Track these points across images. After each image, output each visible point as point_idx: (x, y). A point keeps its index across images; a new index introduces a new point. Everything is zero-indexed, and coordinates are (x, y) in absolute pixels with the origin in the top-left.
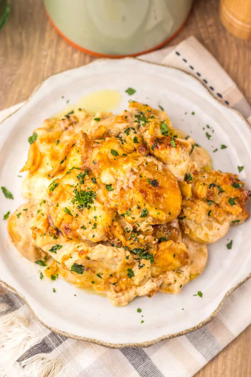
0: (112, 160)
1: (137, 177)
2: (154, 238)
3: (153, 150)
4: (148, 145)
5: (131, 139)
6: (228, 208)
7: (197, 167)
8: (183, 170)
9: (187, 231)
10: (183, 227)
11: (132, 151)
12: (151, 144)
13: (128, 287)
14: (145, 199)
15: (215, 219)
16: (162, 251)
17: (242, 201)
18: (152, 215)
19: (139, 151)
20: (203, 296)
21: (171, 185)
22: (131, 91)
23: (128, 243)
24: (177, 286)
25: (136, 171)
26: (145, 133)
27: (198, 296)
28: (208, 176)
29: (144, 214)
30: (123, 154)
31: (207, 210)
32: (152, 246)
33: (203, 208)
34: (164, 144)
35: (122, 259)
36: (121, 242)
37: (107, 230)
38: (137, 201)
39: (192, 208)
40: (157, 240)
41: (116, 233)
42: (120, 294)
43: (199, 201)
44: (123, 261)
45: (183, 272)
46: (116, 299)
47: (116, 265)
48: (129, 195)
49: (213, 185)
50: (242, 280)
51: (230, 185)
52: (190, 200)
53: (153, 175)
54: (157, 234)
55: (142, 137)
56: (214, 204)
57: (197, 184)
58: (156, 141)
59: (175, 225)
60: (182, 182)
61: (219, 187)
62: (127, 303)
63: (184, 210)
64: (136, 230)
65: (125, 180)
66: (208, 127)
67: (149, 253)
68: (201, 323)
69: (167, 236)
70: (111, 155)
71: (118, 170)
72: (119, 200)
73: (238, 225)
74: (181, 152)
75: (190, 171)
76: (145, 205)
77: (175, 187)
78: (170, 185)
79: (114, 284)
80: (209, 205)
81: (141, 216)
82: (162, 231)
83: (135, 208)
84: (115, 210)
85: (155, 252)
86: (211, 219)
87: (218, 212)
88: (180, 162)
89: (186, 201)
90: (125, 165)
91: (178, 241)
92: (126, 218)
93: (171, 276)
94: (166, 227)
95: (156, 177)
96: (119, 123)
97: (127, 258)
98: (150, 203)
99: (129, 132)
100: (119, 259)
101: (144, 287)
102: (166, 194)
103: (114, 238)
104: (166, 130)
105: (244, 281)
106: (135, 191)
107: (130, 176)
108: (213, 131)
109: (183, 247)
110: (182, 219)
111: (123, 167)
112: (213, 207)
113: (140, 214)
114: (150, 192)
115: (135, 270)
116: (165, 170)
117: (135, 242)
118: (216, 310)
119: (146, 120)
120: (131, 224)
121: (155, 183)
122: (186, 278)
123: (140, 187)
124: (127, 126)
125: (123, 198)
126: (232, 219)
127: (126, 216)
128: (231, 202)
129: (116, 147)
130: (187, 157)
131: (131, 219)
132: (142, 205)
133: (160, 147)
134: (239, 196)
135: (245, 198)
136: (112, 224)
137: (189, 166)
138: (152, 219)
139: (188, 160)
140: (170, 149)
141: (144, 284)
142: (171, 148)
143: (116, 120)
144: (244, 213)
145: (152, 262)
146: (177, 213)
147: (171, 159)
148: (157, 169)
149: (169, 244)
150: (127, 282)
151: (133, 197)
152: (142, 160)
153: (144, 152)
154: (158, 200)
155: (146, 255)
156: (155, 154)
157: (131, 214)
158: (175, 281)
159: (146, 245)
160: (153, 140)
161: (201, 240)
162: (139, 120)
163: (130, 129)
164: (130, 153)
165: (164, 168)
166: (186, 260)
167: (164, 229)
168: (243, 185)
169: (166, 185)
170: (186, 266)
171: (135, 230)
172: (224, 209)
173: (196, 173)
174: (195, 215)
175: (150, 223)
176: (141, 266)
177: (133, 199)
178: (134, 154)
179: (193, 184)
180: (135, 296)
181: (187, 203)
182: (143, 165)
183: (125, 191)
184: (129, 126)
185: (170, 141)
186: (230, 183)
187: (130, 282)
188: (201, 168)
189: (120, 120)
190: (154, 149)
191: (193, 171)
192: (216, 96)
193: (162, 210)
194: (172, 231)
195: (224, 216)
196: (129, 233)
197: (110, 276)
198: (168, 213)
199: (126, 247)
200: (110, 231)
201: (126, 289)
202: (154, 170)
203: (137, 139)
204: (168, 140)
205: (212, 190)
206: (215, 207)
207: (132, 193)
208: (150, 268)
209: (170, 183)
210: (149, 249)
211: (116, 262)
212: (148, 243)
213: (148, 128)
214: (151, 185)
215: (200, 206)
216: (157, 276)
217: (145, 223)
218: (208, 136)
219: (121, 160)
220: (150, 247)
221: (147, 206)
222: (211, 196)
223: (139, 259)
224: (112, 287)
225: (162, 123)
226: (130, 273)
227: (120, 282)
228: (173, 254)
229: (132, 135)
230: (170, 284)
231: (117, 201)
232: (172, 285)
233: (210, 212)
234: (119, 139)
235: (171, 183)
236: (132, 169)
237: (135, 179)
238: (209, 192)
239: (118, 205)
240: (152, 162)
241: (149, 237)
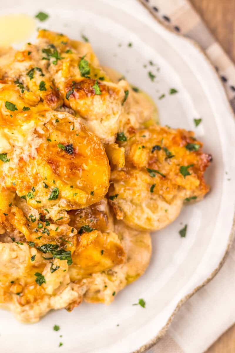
0: (7, 117)
1: (44, 141)
2: (72, 228)
3: (67, 99)
4: (61, 93)
5: (36, 85)
6: (180, 180)
7: (134, 122)
8: (113, 127)
9: (120, 216)
10: (114, 210)
11: (37, 103)
12: (65, 91)
13: (38, 297)
14: (55, 173)
15: (161, 197)
16: (84, 247)
17: (199, 169)
18: (65, 196)
19: (47, 103)
20: (146, 306)
21: (94, 151)
22: (42, 16)
23: (34, 237)
24: (108, 293)
25: (42, 132)
26: (56, 75)
27: (139, 306)
28: (149, 135)
29: (54, 196)
30: (23, 107)
31: (149, 184)
32: (70, 240)
33: (143, 181)
34: (84, 90)
35: (25, 261)
36: (24, 236)
37: (2, 220)
38: (42, 176)
39: (126, 181)
40: (76, 231)
41: (15, 223)
42: (27, 308)
43: (137, 171)
44: (27, 262)
45: (116, 273)
46: (23, 314)
47: (18, 268)
48: (32, 168)
49: (157, 148)
50: (201, 284)
51: (183, 147)
52: (124, 171)
53: (67, 137)
54: (77, 222)
55: (53, 82)
56: (159, 175)
57: (134, 147)
58: (73, 86)
59: (103, 207)
60: (112, 145)
61: (166, 150)
62: (38, 319)
63: (116, 185)
64: (45, 217)
65: (25, 146)
66: (151, 63)
67: (65, 250)
68: (143, 347)
69: (91, 225)
70: (6, 110)
71: (15, 132)
72: (17, 175)
73: (195, 202)
74: (109, 101)
75: (124, 128)
76: (54, 182)
77: (100, 154)
78: (92, 151)
79: (18, 294)
80: (152, 177)
81: (50, 199)
82: (84, 217)
83: (40, 187)
84: (13, 190)
85: (73, 249)
86: (155, 197)
87: (165, 187)
88: (108, 116)
89: (118, 173)
90: (25, 123)
91: (108, 231)
92: (29, 202)
93: (99, 280)
94: (89, 211)
95: (71, 141)
96: (19, 61)
97: (33, 258)
98: (63, 179)
99: (33, 74)
100: (21, 261)
101: (61, 298)
102: (87, 165)
103: (13, 230)
104: (87, 69)
105: (204, 283)
106: (40, 161)
107: (33, 140)
108: (158, 70)
109: (114, 239)
110: (112, 198)
111: (22, 128)
112: (157, 179)
113: (49, 196)
114: (63, 162)
115: (46, 275)
116: (85, 129)
117: (43, 235)
118: (165, 327)
119: (58, 56)
120: (37, 209)
121: (69, 149)
122: (121, 282)
123: (47, 155)
124: (30, 66)
125: (22, 173)
126: (186, 195)
127: (28, 199)
128: (184, 171)
129: (13, 98)
130: (118, 108)
131: (36, 203)
132: (50, 182)
133: (77, 94)
134: (195, 162)
135: (203, 165)
136: (10, 210)
137: (121, 122)
138: (65, 202)
139: (120, 112)
140: (93, 98)
141: (61, 293)
142: (94, 96)
143: (16, 57)
144: (202, 187)
145: (70, 263)
146: (104, 191)
147: (95, 113)
148: (73, 129)
149: (92, 236)
150: (36, 291)
151: (38, 172)
152: (50, 115)
153: (54, 103)
154: (74, 174)
155: (60, 253)
156: (71, 105)
157: (35, 196)
158: (106, 286)
159: (60, 238)
160: (69, 86)
161: (141, 227)
162: (48, 55)
163: (35, 70)
164: (34, 106)
165: (83, 126)
166: (120, 257)
167: (87, 214)
168: (201, 146)
169: (87, 151)
170: (121, 266)
171: (42, 218)
172: (174, 182)
173: (132, 131)
174: (131, 192)
175: (63, 209)
176: (55, 269)
177: (37, 174)
178: (40, 107)
179: (128, 148)
180: (48, 310)
181: (119, 175)
182: (52, 124)
183: (25, 163)
184: (34, 65)
185: (92, 86)
186: (183, 144)
187: (41, 290)
188: (140, 124)
189: (20, 58)
190: (69, 98)
191: (128, 129)
192: (162, 20)
193: (81, 189)
194: (98, 216)
195: (174, 192)
196: (35, 223)
197: (11, 284)
198: (90, 193)
199: (31, 242)
200: (7, 220)
201: (35, 300)
202: (67, 130)
203: (45, 84)
204: (89, 84)
205: (156, 155)
206: (161, 179)
207: (36, 165)
208: (67, 270)
209: (92, 148)
210: (65, 245)
211: (17, 265)
212: (63, 236)
213: (60, 68)
214: (64, 153)
215: (139, 180)
216: (79, 281)
217: (56, 209)
218: (152, 76)
219: (20, 117)
220: (66, 241)
221: (59, 184)
222: (154, 164)
223: (51, 258)
224: (15, 298)
225: (82, 58)
226: (39, 279)
227: (26, 291)
228: (100, 250)
229: (38, 79)
230: (98, 291)
231: (14, 178)
232: (101, 293)
233: (153, 186)
234: (18, 86)
235: (94, 148)
236: (35, 129)
237: (40, 143)
238: (151, 158)
239: (16, 183)
240: (66, 118)
241: (64, 228)
